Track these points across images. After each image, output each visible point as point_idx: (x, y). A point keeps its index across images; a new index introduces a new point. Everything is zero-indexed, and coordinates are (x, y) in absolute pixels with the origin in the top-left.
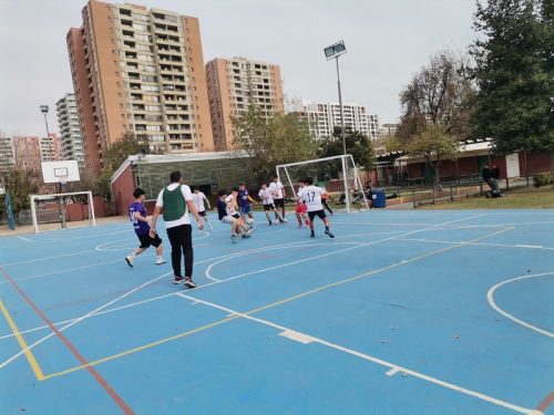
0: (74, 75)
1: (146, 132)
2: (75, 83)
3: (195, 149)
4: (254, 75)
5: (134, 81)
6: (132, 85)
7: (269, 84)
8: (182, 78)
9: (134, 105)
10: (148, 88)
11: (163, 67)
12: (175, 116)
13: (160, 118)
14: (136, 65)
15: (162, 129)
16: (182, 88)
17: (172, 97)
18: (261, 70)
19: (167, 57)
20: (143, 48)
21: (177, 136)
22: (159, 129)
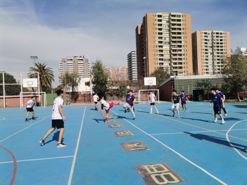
0: (137, 43)
1: (163, 66)
2: (137, 47)
3: (184, 74)
4: (215, 38)
5: (160, 45)
6: (160, 46)
7: (223, 42)
8: (181, 42)
9: (160, 55)
10: (166, 47)
11: (173, 38)
12: (176, 59)
13: (170, 60)
14: (161, 38)
15: (170, 64)
16: (180, 46)
17: (175, 50)
18: (219, 35)
19: (175, 33)
20: (165, 30)
21: (176, 68)
22: (168, 64)
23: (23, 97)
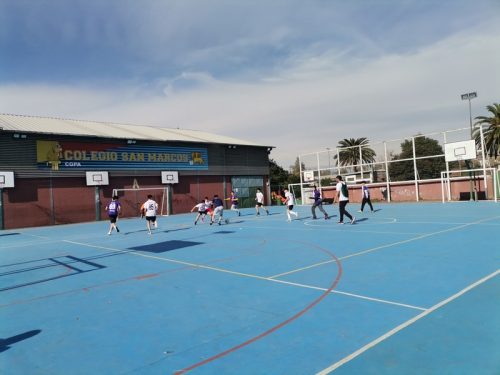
23: (451, 181)
